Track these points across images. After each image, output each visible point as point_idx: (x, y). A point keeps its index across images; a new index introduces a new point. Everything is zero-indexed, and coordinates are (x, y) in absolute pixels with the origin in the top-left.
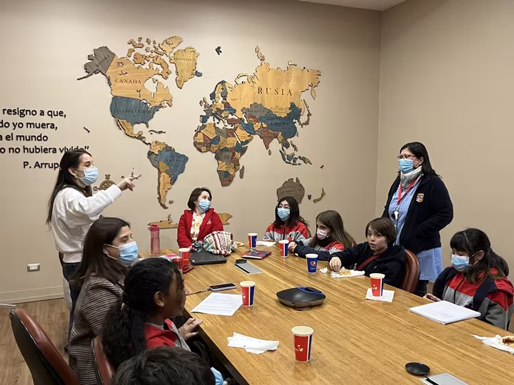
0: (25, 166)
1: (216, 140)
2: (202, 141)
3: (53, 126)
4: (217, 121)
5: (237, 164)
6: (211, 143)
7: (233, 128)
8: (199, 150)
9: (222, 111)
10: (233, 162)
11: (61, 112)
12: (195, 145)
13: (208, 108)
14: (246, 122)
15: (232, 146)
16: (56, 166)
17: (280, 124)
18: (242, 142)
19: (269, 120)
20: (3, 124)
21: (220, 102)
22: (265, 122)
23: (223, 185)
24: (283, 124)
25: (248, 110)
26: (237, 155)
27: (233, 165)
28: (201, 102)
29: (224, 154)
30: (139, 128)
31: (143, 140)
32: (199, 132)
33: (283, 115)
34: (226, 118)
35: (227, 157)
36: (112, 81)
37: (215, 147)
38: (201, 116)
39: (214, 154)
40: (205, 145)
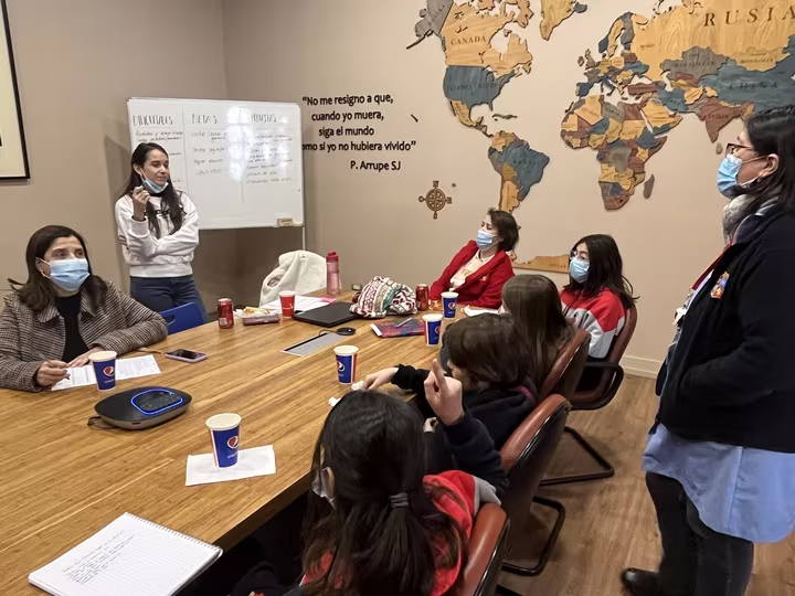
0: (352, 166)
1: (602, 126)
2: (575, 129)
3: (379, 116)
4: (607, 90)
5: (639, 169)
6: (592, 132)
7: (639, 101)
8: (569, 144)
9: (620, 72)
10: (629, 166)
11: (388, 96)
12: (563, 136)
13: (593, 67)
14: (669, 89)
15: (633, 137)
16: (381, 167)
17: (753, 86)
18: (655, 128)
19: (724, 79)
20: (334, 116)
21: (618, 54)
22: (713, 86)
23: (608, 208)
24: (762, 85)
25: (676, 64)
26: (642, 153)
27: (630, 172)
28: (581, 58)
29: (613, 152)
30: (480, 111)
31: (484, 129)
32: (572, 113)
33: (763, 67)
34: (625, 84)
35: (619, 157)
36: (448, 44)
37: (598, 139)
38: (578, 84)
39: (596, 153)
40: (579, 136)
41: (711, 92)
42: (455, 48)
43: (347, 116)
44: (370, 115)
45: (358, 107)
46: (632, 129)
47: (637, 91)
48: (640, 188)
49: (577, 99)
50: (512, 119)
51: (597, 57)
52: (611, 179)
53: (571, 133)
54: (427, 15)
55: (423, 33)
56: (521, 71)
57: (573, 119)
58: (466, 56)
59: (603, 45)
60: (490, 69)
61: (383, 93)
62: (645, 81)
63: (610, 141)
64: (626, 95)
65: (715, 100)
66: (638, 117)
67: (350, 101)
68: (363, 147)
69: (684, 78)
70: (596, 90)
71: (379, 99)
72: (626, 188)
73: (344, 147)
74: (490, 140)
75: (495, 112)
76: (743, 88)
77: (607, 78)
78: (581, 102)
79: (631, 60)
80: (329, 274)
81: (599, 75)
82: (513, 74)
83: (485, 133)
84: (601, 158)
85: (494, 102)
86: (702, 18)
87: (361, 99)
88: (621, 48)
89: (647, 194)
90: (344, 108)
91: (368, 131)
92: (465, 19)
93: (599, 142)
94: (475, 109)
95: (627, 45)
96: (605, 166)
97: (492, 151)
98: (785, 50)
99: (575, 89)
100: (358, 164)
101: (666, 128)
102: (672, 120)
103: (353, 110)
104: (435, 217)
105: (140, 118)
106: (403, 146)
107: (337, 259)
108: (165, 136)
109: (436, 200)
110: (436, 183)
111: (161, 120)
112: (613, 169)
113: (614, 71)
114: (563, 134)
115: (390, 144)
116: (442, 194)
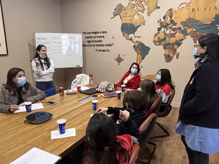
0: (96, 51)
1: (164, 39)
3: (103, 37)
4: (166, 30)
5: (175, 51)
6: (161, 41)
7: (174, 32)
8: (156, 44)
9: (169, 25)
10: (172, 50)
11: (106, 32)
12: (154, 42)
13: (162, 24)
14: (183, 29)
15: (173, 42)
16: (104, 51)
17: (206, 28)
18: (179, 40)
19: (198, 26)
20: (91, 37)
21: (168, 20)
22: (195, 28)
23: (167, 62)
24: (208, 28)
25: (184, 22)
26: (176, 46)
27: (172, 52)
28: (158, 21)
29: (168, 46)
30: (131, 36)
31: (132, 40)
32: (156, 36)
33: (208, 23)
34: (171, 28)
35: (169, 48)
36: (122, 17)
37: (163, 43)
38: (158, 28)
39: (163, 46)
40: (158, 42)
41: (194, 30)
42: (124, 18)
43: (95, 37)
44: (101, 37)
45: (98, 35)
46: (173, 40)
47: (174, 30)
48: (175, 56)
49: (158, 32)
50: (140, 38)
51: (163, 21)
52: (167, 54)
53: (156, 41)
54: (116, 10)
55: (115, 15)
56: (142, 24)
57: (156, 37)
58: (127, 21)
59: (164, 18)
60: (133, 24)
61: (104, 31)
62: (176, 27)
63: (167, 43)
64: (171, 31)
65: (195, 32)
66: (174, 37)
67: (96, 33)
68: (99, 45)
69: (186, 26)
70: (163, 30)
71: (103, 33)
72: (171, 56)
73: (94, 45)
74: (134, 43)
75: (135, 36)
76: (203, 28)
77: (166, 26)
78: (159, 33)
79: (172, 21)
80: (90, 80)
81: (163, 25)
82: (140, 25)
83: (132, 41)
84: (164, 48)
85: (135, 33)
86: (191, 10)
87: (98, 33)
88: (169, 18)
89: (177, 58)
90: (94, 35)
91: (101, 41)
92: (127, 10)
93: (164, 44)
94: (130, 35)
95: (171, 17)
96: (165, 50)
97: (134, 46)
98: (214, 18)
99: (157, 29)
100: (98, 50)
101: (182, 40)
102: (184, 37)
103: (96, 35)
104: (119, 65)
105: (38, 38)
106: (110, 45)
107: (92, 76)
108: (45, 43)
109: (119, 60)
110: (119, 55)
111: (44, 39)
112: (168, 51)
113: (167, 24)
114: (154, 41)
115: (107, 45)
116: (121, 58)
